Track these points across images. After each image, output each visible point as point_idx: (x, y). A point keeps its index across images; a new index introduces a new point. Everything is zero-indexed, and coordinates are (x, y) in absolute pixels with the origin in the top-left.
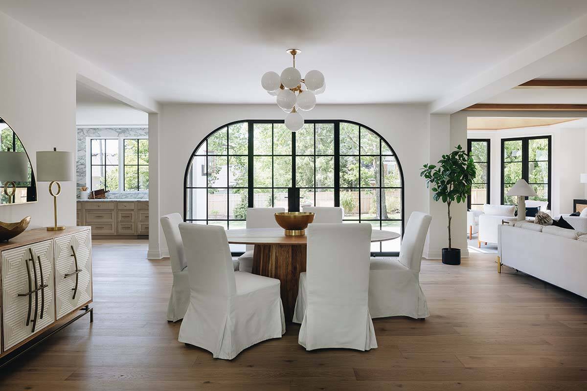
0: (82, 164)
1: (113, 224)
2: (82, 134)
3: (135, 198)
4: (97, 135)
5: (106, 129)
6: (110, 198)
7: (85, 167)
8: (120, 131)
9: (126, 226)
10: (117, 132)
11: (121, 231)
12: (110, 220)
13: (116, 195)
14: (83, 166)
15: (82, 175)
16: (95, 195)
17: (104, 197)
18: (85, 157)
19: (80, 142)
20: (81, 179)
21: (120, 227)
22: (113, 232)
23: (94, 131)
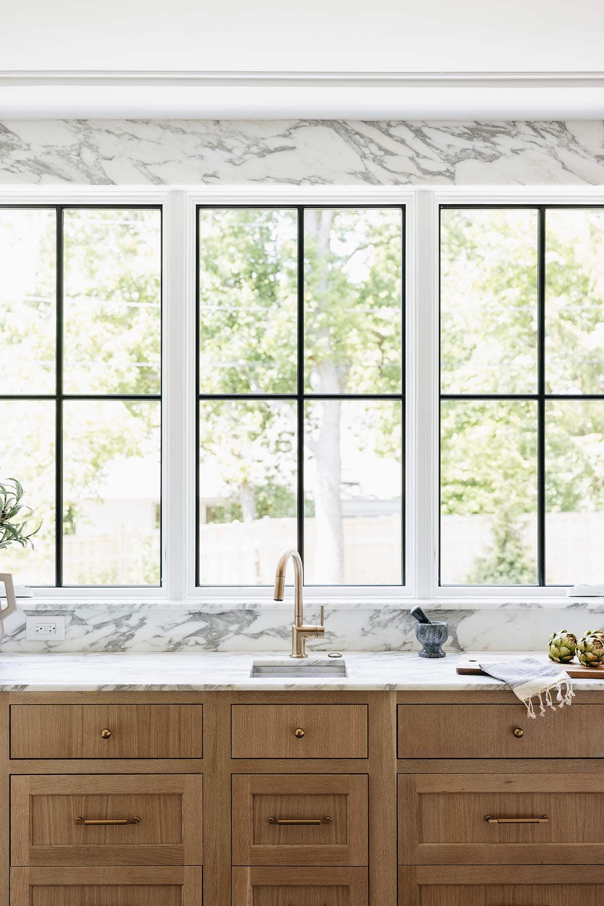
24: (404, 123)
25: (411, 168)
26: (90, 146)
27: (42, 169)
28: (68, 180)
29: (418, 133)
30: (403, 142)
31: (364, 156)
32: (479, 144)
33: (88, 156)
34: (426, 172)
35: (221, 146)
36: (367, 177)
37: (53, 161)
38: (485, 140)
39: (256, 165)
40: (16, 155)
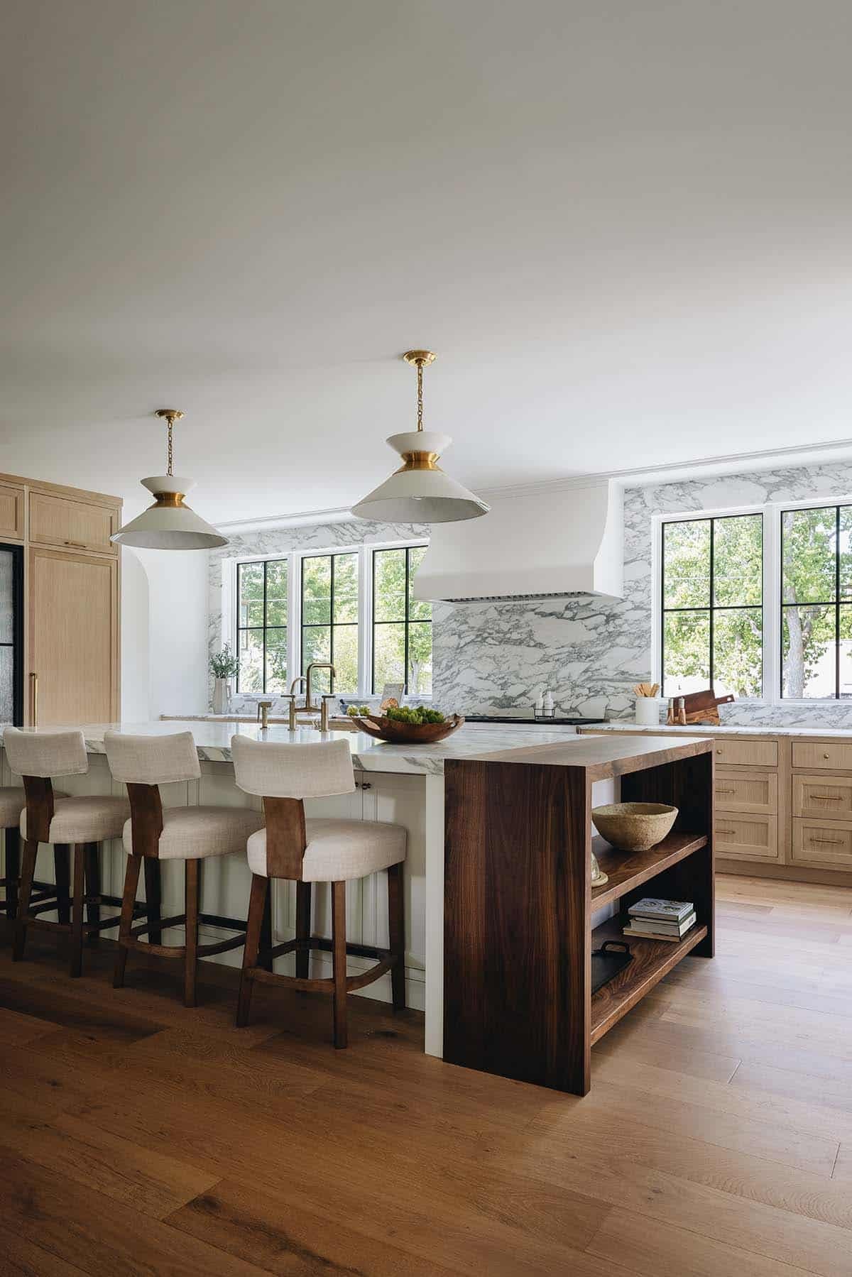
0: (636, 608)
1: (772, 821)
2: (637, 506)
3: (833, 725)
4: (691, 503)
5: (722, 478)
6: (737, 724)
7: (649, 617)
8: (774, 479)
9: (828, 835)
10: (764, 485)
11: (807, 854)
12: (759, 806)
13: (758, 714)
14: (640, 614)
15: (637, 642)
16: (687, 713)
17: (715, 720)
18: (649, 582)
19: (630, 532)
20: (634, 658)
21: (800, 836)
22: (771, 851)
23: (680, 492)
24: (348, 523)
25: (351, 539)
26: (262, 541)
27: (250, 551)
28: (257, 553)
29: (353, 526)
30: (348, 530)
31: (337, 536)
32: (371, 528)
33: (261, 544)
34: (355, 540)
35: (296, 537)
36: (338, 544)
37: (253, 547)
38: (373, 526)
39: (306, 543)
40: (243, 546)
